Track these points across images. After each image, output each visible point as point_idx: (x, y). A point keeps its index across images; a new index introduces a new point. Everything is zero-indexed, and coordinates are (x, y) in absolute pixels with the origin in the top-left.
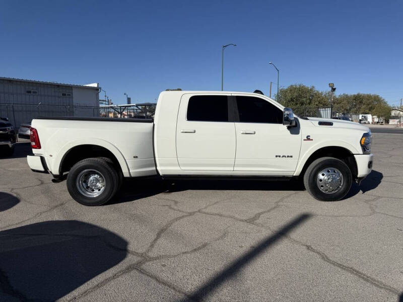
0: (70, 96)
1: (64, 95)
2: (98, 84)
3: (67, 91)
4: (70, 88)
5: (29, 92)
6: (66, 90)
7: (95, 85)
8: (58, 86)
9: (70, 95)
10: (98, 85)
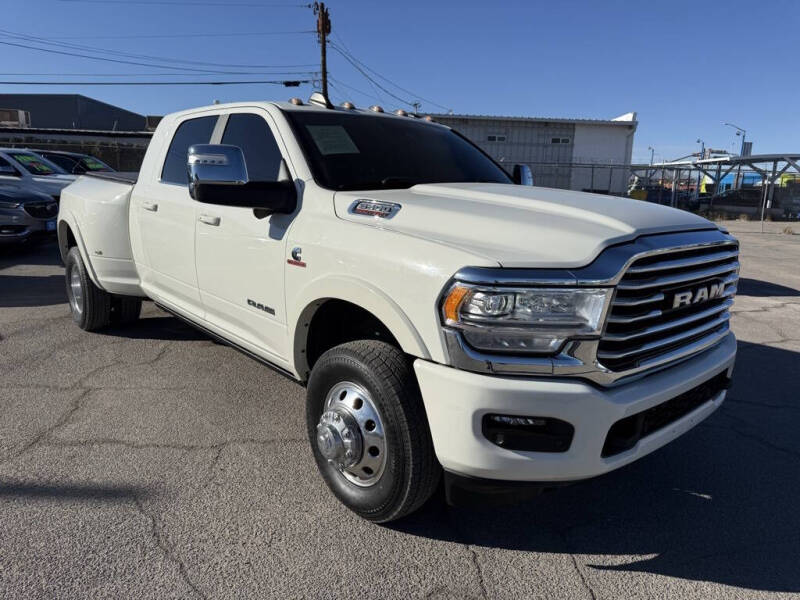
0: (568, 143)
1: (555, 141)
2: (635, 115)
3: (564, 133)
4: (570, 126)
5: (493, 139)
6: (560, 132)
7: (628, 118)
8: (546, 124)
9: (567, 141)
10: (634, 118)
